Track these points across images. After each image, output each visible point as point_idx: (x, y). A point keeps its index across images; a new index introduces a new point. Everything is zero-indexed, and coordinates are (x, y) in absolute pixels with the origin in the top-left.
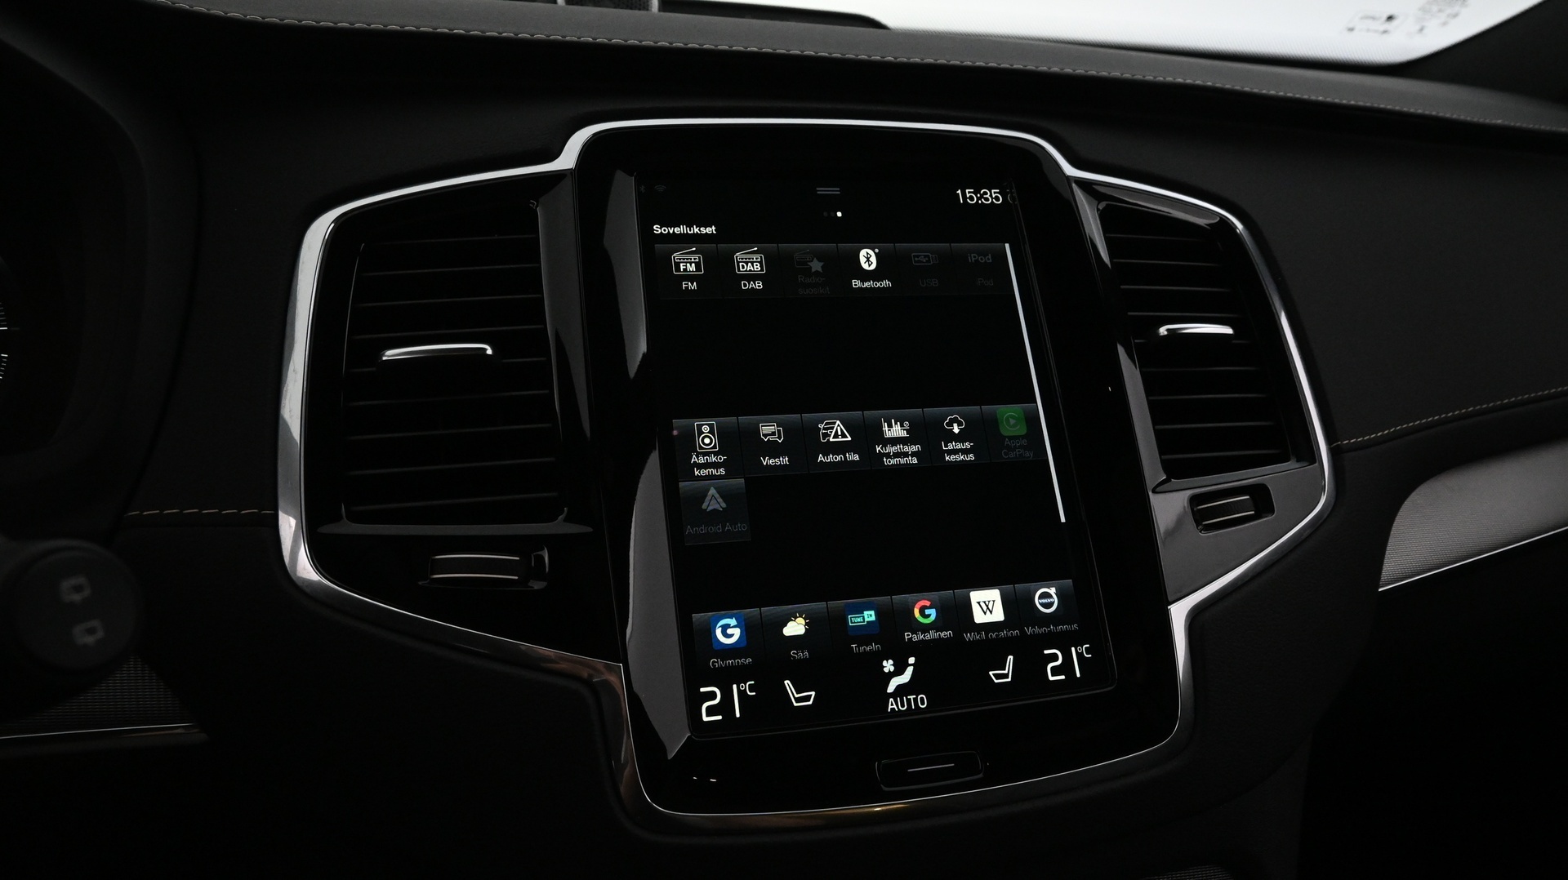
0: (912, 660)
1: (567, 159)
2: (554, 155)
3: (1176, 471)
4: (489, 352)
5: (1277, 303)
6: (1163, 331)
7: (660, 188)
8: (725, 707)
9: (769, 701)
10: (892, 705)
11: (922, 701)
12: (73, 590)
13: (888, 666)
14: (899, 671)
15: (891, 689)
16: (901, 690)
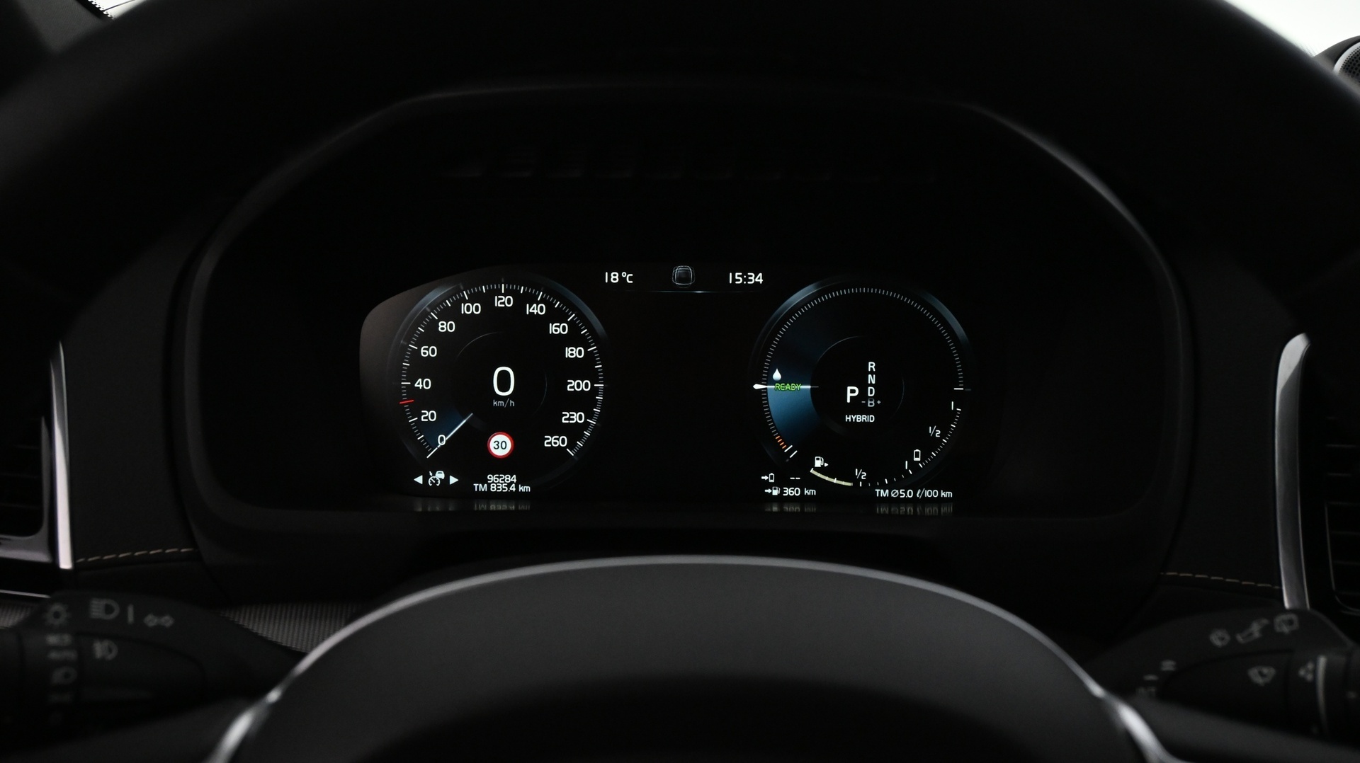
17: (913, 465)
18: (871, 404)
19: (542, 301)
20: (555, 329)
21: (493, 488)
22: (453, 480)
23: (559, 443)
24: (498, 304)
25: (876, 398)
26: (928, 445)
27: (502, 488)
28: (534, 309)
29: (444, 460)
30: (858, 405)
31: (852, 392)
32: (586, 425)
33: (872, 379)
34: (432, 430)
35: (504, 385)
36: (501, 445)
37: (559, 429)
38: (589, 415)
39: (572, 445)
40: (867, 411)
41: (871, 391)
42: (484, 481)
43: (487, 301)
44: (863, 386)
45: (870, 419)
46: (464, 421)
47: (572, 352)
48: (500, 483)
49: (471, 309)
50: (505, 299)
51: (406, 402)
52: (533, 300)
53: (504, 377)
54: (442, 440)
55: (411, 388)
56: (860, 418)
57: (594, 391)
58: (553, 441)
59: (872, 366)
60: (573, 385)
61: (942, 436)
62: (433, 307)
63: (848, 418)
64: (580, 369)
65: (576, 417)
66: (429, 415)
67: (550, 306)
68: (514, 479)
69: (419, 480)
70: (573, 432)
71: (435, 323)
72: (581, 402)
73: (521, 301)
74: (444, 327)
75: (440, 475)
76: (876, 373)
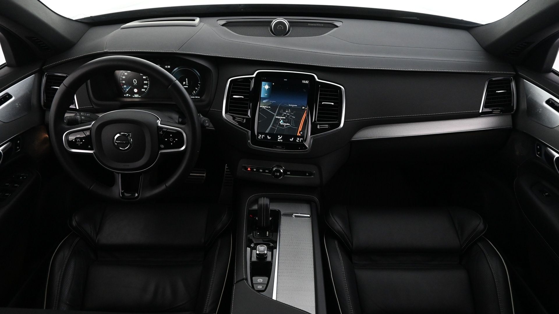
0: (282, 136)
1: (254, 75)
2: (253, 74)
6: (323, 103)
7: (265, 78)
8: (261, 137)
9: (265, 137)
10: (278, 140)
11: (282, 141)
12: (207, 121)
13: (279, 136)
14: (280, 137)
15: (279, 139)
16: (280, 139)
17: (194, 93)
18: (187, 85)
21: (135, 97)
22: (130, 95)
25: (188, 84)
26: (196, 90)
27: (137, 96)
29: (128, 92)
30: (185, 85)
31: (184, 83)
32: (147, 88)
33: (187, 81)
34: (126, 88)
35: (135, 82)
36: (136, 90)
37: (144, 88)
38: (148, 86)
39: (146, 90)
40: (187, 86)
41: (187, 83)
44: (186, 82)
45: (187, 87)
46: (130, 87)
47: (144, 77)
51: (122, 84)
54: (127, 90)
55: (122, 82)
57: (148, 83)
58: (143, 90)
59: (187, 79)
60: (145, 82)
61: (198, 89)
64: (146, 80)
65: (146, 87)
66: (125, 86)
68: (138, 95)
69: (125, 95)
70: (146, 89)
71: (124, 73)
72: (146, 84)
75: (128, 95)
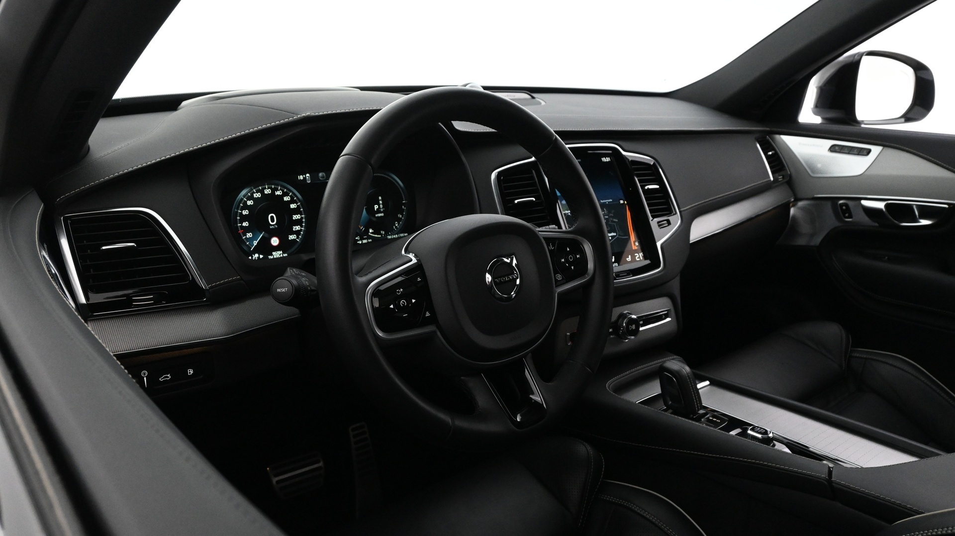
0: (613, 257)
3: (654, 217)
4: (534, 199)
5: (659, 167)
11: (617, 265)
14: (612, 259)
17: (396, 227)
18: (382, 210)
19: (280, 190)
20: (286, 199)
21: (275, 257)
22: (261, 256)
23: (294, 238)
24: (266, 192)
25: (383, 208)
26: (399, 220)
27: (278, 256)
28: (279, 193)
29: (257, 250)
30: (378, 211)
31: (376, 207)
32: (301, 230)
33: (381, 202)
34: (251, 240)
35: (273, 220)
36: (275, 241)
37: (293, 233)
38: (301, 227)
39: (298, 238)
40: (381, 212)
41: (381, 206)
42: (272, 255)
43: (262, 192)
44: (379, 205)
45: (382, 215)
46: (262, 235)
47: (293, 206)
48: (277, 254)
49: (257, 195)
50: (268, 190)
51: (240, 231)
52: (277, 190)
53: (272, 218)
54: (255, 243)
55: (242, 226)
56: (380, 215)
57: (302, 218)
58: (292, 237)
59: (380, 198)
60: (296, 217)
61: (402, 217)
62: (244, 196)
63: (376, 215)
64: (296, 211)
65: (297, 228)
66: (249, 235)
67: (283, 191)
68: (281, 252)
69: (250, 258)
70: (297, 233)
71: (246, 202)
72: (298, 222)
73: (274, 190)
74: (250, 203)
75: (257, 255)
76: (382, 200)
